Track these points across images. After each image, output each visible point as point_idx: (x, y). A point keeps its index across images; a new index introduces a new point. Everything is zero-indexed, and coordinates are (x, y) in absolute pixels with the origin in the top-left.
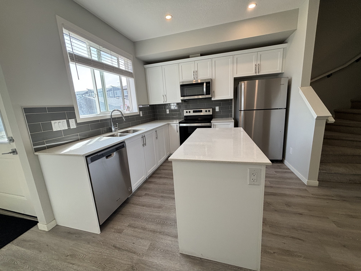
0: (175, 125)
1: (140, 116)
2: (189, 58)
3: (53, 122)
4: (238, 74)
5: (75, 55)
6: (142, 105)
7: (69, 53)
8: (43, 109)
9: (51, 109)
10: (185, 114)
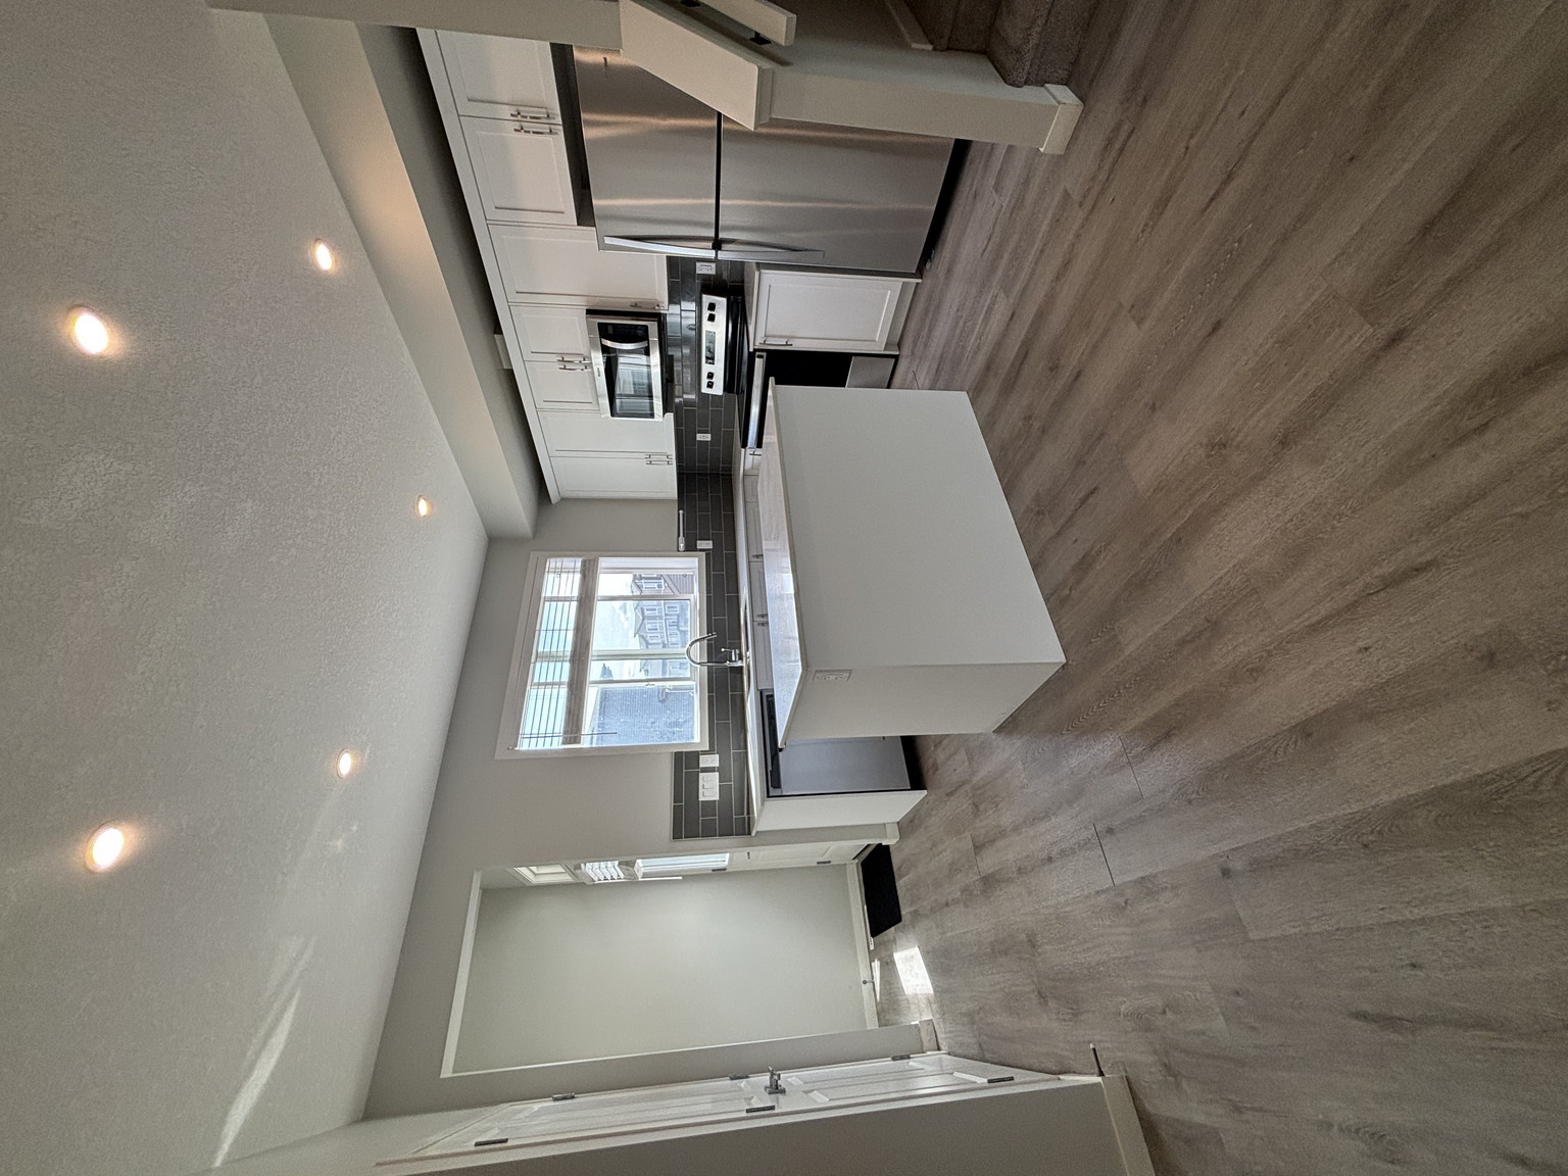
0: (750, 459)
1: (709, 550)
2: (512, 371)
3: (701, 799)
4: (562, 208)
5: (565, 732)
6: (679, 536)
7: (564, 743)
8: (677, 811)
9: (677, 798)
10: (718, 389)
